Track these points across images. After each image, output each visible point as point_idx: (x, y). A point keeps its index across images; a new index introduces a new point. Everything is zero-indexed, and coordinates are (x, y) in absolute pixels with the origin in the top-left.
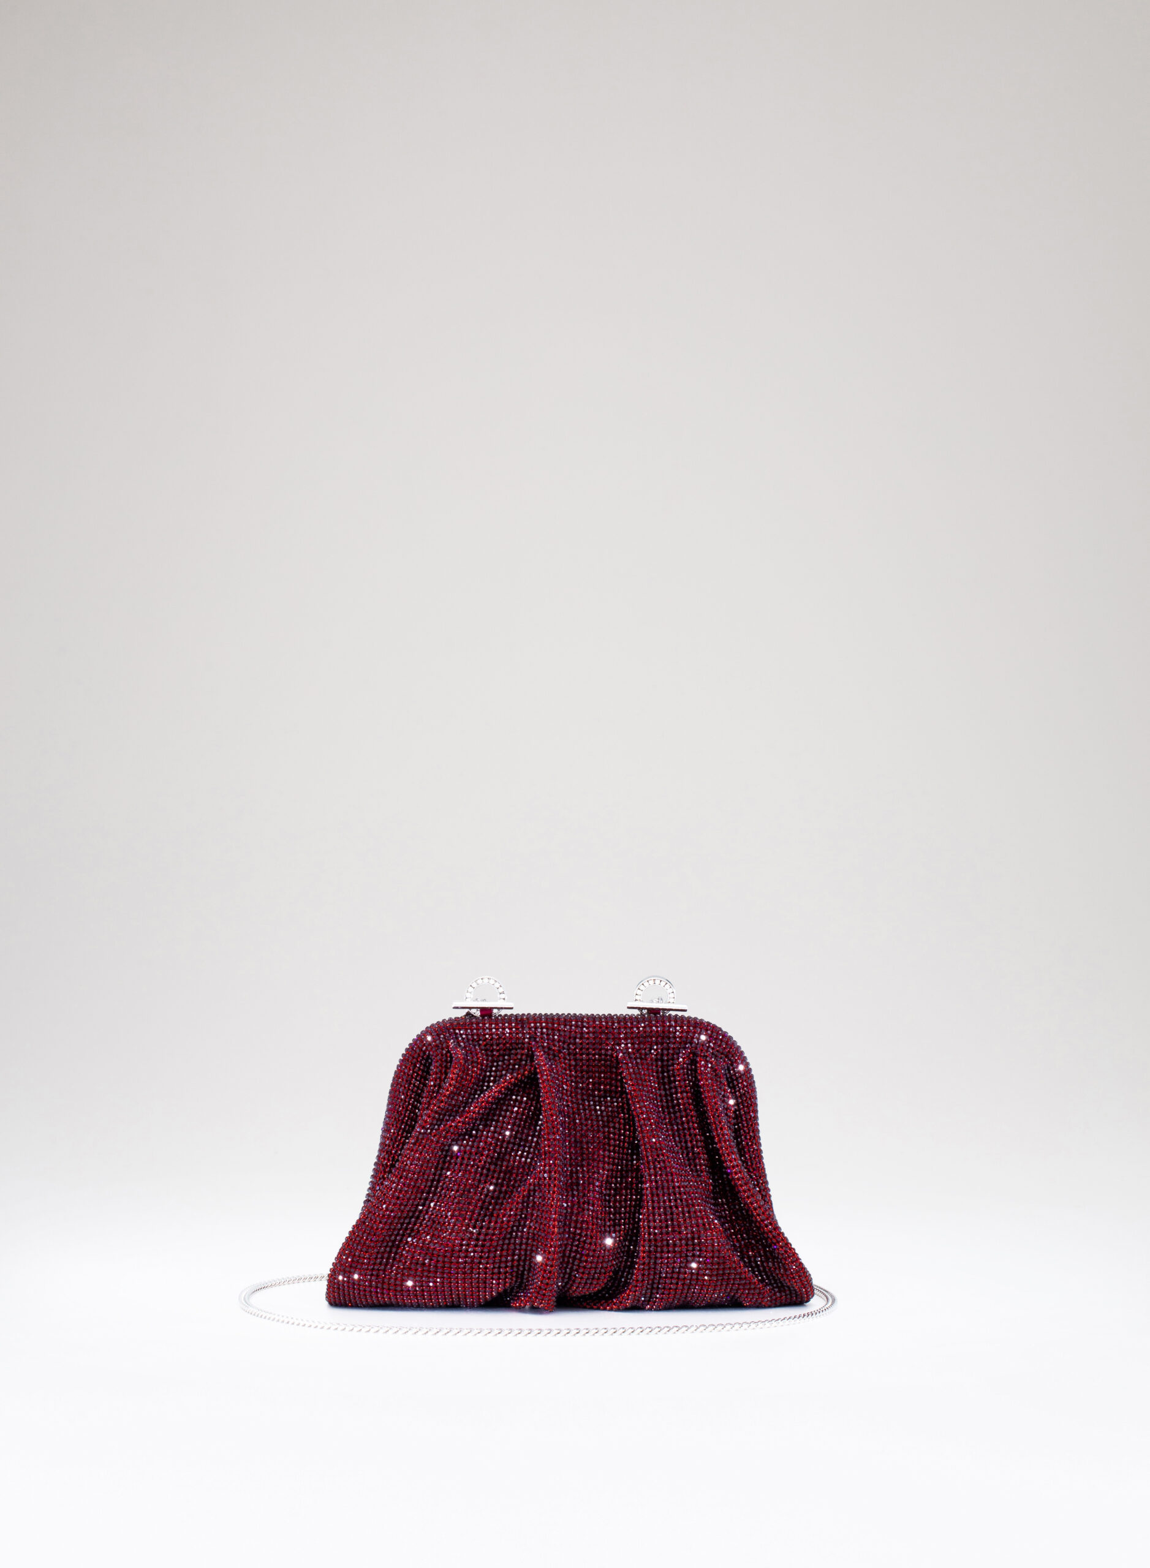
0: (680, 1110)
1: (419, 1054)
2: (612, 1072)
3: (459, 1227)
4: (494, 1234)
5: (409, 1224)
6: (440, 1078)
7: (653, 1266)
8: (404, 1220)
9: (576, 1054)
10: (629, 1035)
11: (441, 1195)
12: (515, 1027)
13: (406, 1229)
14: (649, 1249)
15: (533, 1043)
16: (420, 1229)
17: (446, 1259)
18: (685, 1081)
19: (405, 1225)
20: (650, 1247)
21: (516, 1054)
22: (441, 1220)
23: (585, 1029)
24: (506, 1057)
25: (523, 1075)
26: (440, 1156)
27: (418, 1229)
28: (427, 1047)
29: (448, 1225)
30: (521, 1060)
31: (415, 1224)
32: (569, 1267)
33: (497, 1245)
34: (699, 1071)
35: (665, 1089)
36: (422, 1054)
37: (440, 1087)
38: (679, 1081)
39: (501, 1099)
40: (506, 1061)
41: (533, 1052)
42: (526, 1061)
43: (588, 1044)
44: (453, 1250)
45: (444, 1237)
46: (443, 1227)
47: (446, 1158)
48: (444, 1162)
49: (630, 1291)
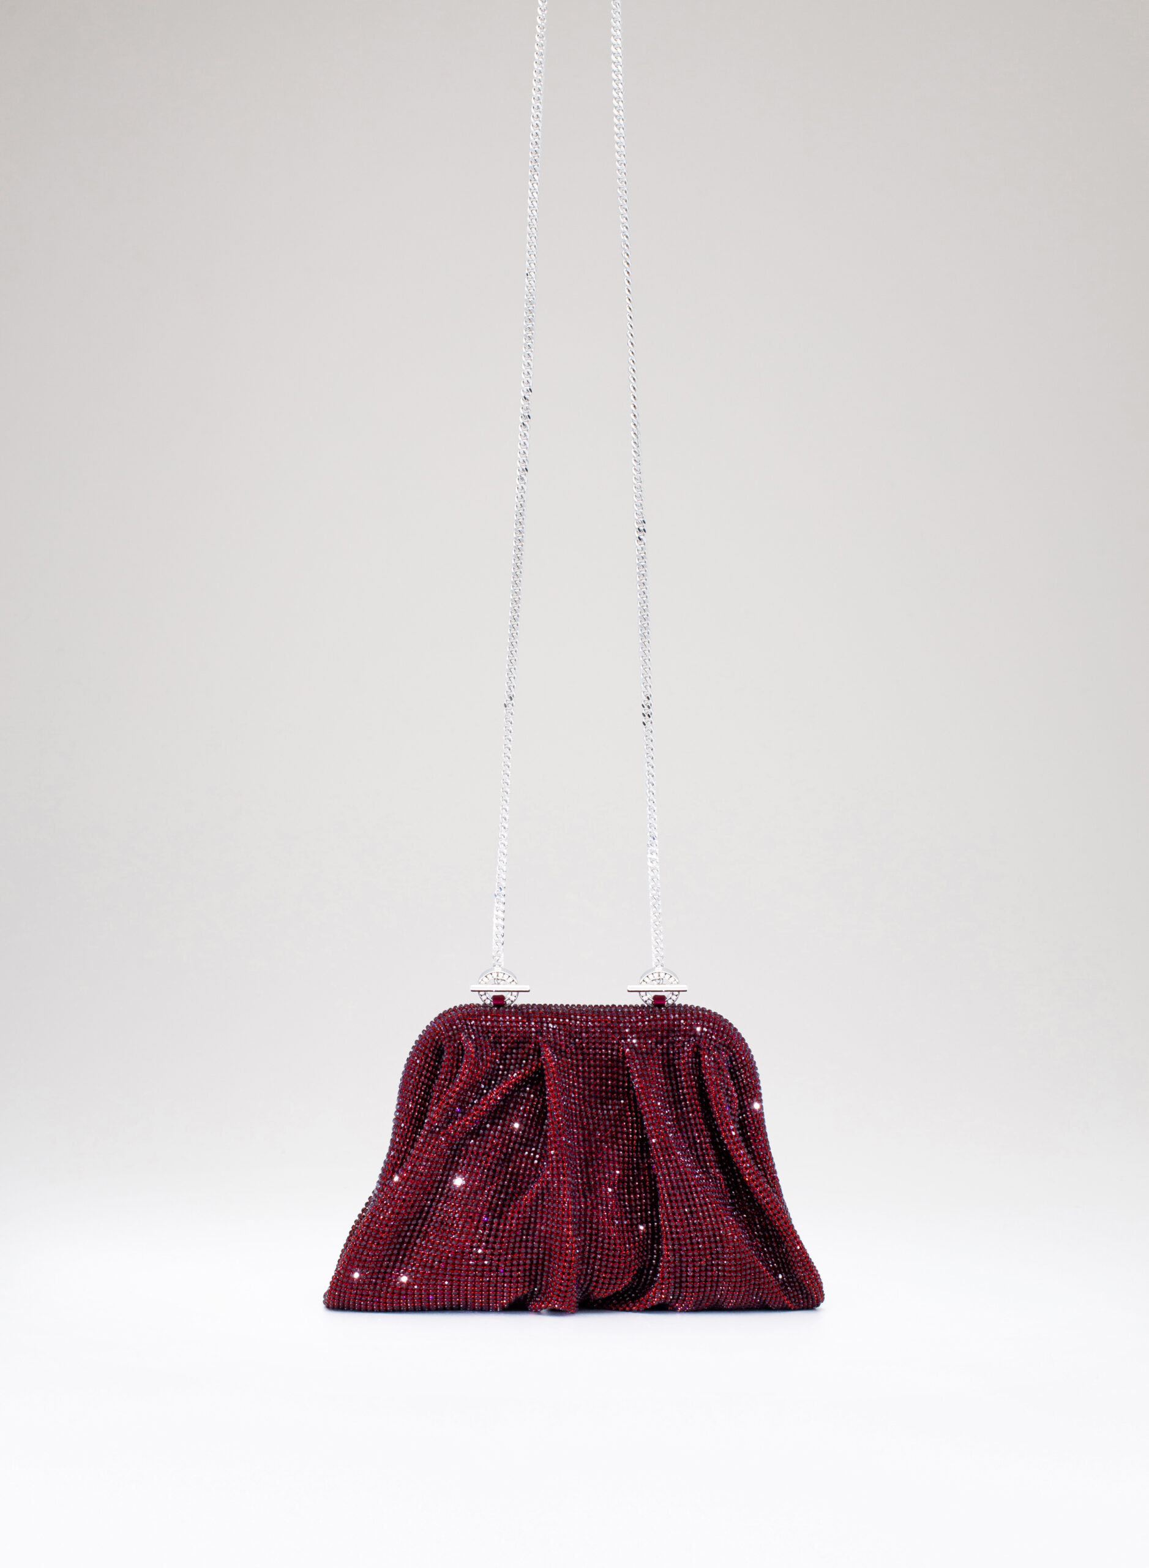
0: (686, 1106)
1: (432, 1044)
2: (618, 1067)
3: (468, 1228)
4: (503, 1237)
5: (416, 1225)
6: (451, 1072)
7: (678, 1264)
8: (411, 1222)
9: (582, 1048)
10: (634, 1029)
11: (448, 1197)
12: (521, 1021)
13: (414, 1230)
14: (673, 1248)
15: (540, 1038)
16: (429, 1230)
17: (456, 1262)
18: (690, 1075)
19: (412, 1227)
20: (673, 1245)
21: (524, 1048)
22: (449, 1221)
23: (590, 1023)
24: (514, 1051)
25: (531, 1070)
26: (448, 1156)
27: (426, 1230)
28: (439, 1037)
29: (456, 1227)
30: (529, 1055)
31: (423, 1225)
32: (590, 1267)
33: (508, 1248)
34: (702, 1065)
35: (671, 1084)
36: (434, 1044)
37: (450, 1081)
38: (685, 1076)
39: (509, 1095)
40: (513, 1055)
41: (540, 1047)
42: (533, 1056)
43: (594, 1038)
44: (463, 1252)
45: (454, 1239)
46: (451, 1229)
47: (454, 1158)
48: (452, 1163)
49: (657, 1289)
